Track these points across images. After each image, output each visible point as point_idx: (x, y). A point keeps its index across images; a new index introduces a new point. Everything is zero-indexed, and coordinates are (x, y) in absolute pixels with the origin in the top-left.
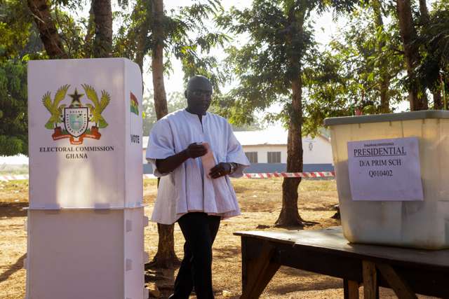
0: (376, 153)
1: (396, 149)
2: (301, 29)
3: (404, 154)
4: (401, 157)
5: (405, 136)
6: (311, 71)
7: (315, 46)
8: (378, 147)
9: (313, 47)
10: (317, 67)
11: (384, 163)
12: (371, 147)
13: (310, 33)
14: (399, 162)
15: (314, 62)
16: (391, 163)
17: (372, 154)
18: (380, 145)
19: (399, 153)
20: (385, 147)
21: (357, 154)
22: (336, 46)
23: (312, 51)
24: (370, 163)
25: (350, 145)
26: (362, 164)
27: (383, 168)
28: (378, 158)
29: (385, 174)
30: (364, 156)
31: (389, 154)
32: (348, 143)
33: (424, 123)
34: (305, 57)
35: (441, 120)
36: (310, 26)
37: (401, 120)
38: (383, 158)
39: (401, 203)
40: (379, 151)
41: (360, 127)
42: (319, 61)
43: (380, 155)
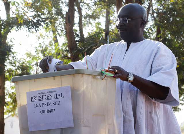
0: (45, 98)
1: (58, 95)
2: (5, 43)
3: (62, 97)
4: (61, 100)
5: (63, 86)
6: (12, 71)
7: (15, 54)
8: (46, 94)
9: (13, 54)
10: (16, 68)
11: (50, 104)
12: (41, 95)
13: (12, 46)
14: (59, 103)
15: (14, 65)
16: (55, 104)
17: (42, 99)
18: (48, 92)
19: (59, 97)
20: (51, 94)
21: (33, 100)
22: (29, 55)
23: (13, 57)
24: (41, 105)
25: (28, 94)
26: (36, 106)
27: (49, 108)
28: (46, 101)
29: (50, 111)
30: (37, 100)
31: (53, 98)
32: (27, 93)
33: (74, 77)
34: (8, 61)
35: (84, 75)
36: (11, 41)
37: (61, 76)
38: (49, 101)
39: (60, 130)
40: (47, 97)
41: (35, 82)
42: (17, 64)
43: (48, 99)
